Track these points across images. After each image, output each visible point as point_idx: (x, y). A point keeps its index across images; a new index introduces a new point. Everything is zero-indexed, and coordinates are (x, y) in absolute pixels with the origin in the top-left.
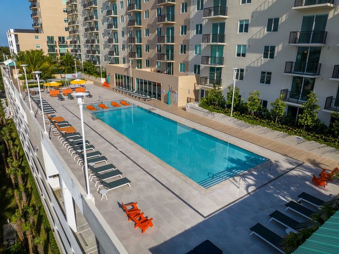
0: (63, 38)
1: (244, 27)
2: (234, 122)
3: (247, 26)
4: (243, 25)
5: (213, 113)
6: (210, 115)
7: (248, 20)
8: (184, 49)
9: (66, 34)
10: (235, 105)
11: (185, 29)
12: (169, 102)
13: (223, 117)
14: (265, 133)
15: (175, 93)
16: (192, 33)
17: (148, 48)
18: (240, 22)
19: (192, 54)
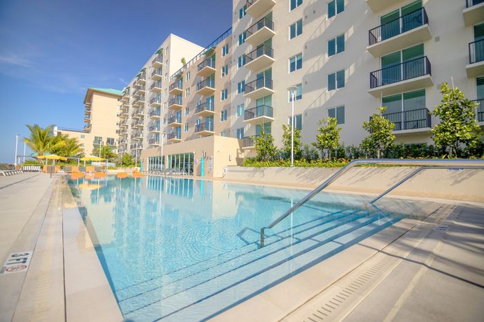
0: (113, 140)
1: (296, 64)
2: (298, 175)
3: (300, 62)
4: (294, 63)
5: (262, 168)
6: (257, 174)
7: (301, 54)
8: (225, 115)
9: (116, 137)
10: (296, 151)
11: (225, 94)
12: (202, 173)
13: (277, 172)
14: (363, 179)
15: (210, 159)
16: (234, 94)
17: (187, 127)
18: (291, 59)
19: (234, 118)
